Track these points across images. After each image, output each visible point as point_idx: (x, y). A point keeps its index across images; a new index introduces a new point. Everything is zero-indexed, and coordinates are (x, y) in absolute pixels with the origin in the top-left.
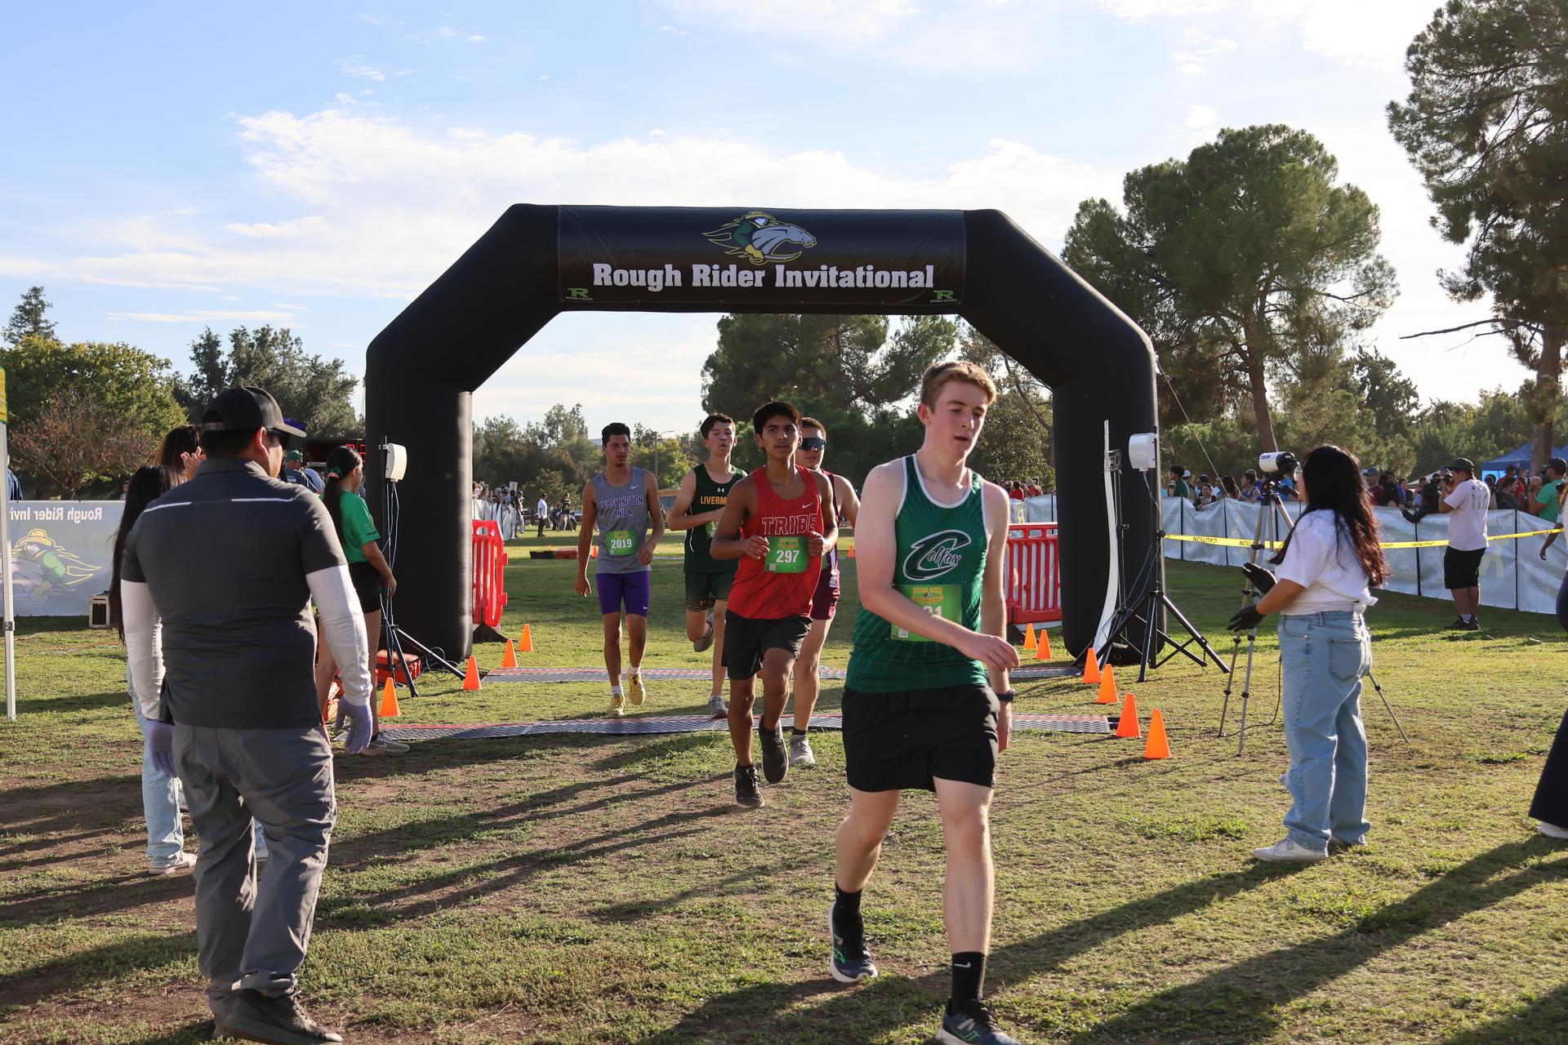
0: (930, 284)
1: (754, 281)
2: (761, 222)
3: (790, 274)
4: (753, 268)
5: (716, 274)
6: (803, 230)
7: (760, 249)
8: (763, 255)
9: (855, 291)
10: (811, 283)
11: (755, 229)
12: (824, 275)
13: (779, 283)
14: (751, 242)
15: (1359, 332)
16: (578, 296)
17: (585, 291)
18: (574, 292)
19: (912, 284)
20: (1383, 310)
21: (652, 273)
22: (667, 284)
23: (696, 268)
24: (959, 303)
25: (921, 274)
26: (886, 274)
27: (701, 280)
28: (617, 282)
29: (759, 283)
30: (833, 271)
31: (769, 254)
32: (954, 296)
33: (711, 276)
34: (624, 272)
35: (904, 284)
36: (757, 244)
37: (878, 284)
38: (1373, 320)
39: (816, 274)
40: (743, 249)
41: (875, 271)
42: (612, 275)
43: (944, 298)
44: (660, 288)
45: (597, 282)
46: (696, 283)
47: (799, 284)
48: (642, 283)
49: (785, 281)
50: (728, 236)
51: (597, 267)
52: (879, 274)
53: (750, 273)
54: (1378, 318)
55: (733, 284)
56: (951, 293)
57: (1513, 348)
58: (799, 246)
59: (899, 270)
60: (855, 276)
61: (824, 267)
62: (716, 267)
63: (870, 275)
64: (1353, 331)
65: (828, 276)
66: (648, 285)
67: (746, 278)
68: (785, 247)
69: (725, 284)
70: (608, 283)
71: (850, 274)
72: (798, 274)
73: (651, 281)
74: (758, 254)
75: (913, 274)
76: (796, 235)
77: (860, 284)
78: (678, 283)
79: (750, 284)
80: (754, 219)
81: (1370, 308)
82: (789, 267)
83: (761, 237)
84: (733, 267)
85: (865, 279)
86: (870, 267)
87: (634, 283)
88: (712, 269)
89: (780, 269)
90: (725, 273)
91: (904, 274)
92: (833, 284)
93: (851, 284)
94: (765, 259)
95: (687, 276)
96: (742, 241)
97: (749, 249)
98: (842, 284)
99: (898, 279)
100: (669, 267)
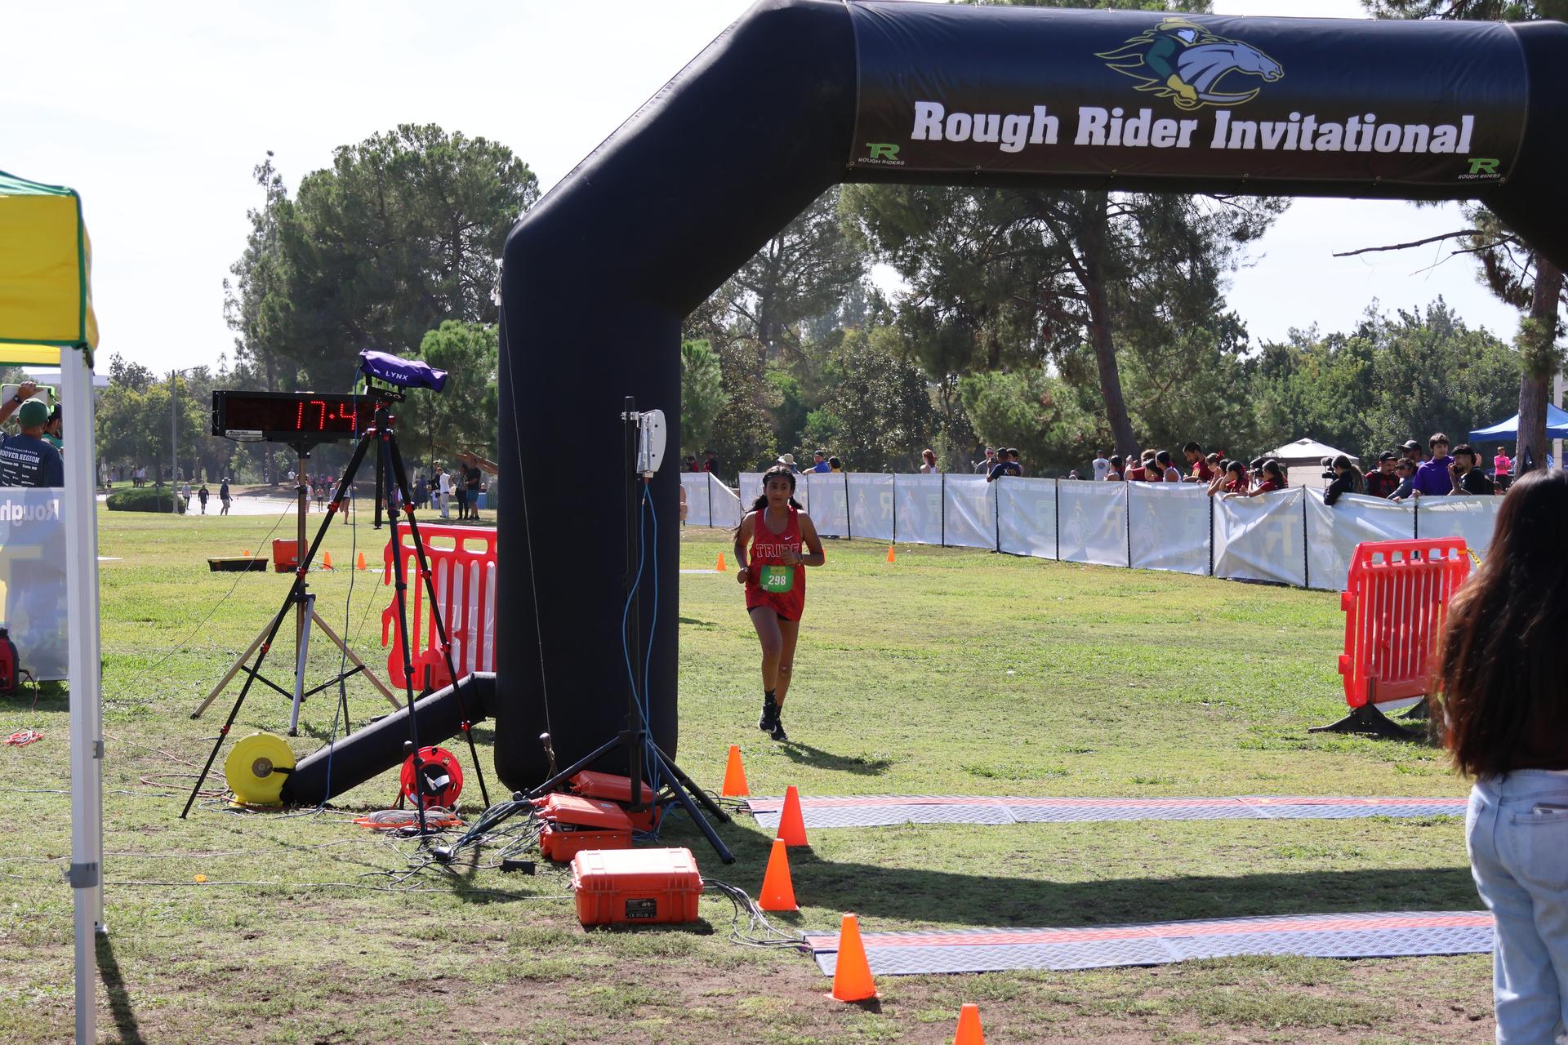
0: (1464, 148)
1: (1177, 137)
2: (1188, 37)
3: (1238, 126)
4: (1178, 116)
5: (1116, 124)
6: (1260, 52)
7: (1191, 82)
8: (1197, 92)
9: (1341, 157)
10: (1270, 143)
11: (1180, 48)
12: (1293, 129)
13: (1218, 142)
14: (1176, 70)
15: (1244, 245)
16: (882, 157)
17: (895, 148)
18: (876, 149)
19: (1436, 148)
20: (1277, 215)
21: (1010, 120)
22: (1032, 141)
23: (1085, 113)
24: (1503, 180)
25: (1451, 130)
26: (1395, 129)
27: (1091, 134)
28: (951, 136)
29: (1185, 142)
30: (1310, 123)
31: (1206, 92)
32: (1498, 169)
33: (1108, 127)
34: (965, 118)
35: (1421, 148)
36: (1187, 74)
37: (1380, 147)
38: (1263, 229)
39: (1281, 127)
40: (1163, 82)
41: (1377, 124)
42: (944, 123)
43: (1482, 171)
44: (1019, 147)
45: (918, 134)
46: (1081, 139)
47: (1250, 144)
48: (992, 137)
49: (1228, 138)
50: (1137, 60)
51: (921, 107)
52: (1384, 129)
53: (1171, 124)
54: (1268, 226)
55: (1142, 142)
56: (1496, 162)
57: (1484, 272)
58: (1255, 80)
59: (1417, 123)
60: (1344, 133)
61: (1295, 116)
62: (1118, 112)
63: (1368, 130)
64: (1233, 244)
65: (1300, 131)
66: (1000, 141)
67: (1165, 133)
68: (1233, 80)
69: (1129, 142)
70: (935, 135)
71: (1336, 128)
72: (1251, 127)
73: (1007, 135)
74: (1188, 92)
75: (1438, 130)
76: (1250, 60)
77: (1350, 146)
78: (1052, 139)
79: (1169, 143)
80: (1175, 31)
81: (1257, 211)
82: (1239, 114)
83: (1192, 60)
84: (1146, 114)
85: (1359, 135)
86: (1370, 117)
87: (979, 137)
88: (1111, 116)
89: (1222, 117)
90: (1132, 123)
91: (1424, 130)
92: (1306, 145)
93: (1335, 146)
94: (1199, 101)
95: (1069, 128)
96: (1162, 67)
97: (1174, 82)
98: (1321, 145)
99: (1414, 138)
100: (1040, 110)
